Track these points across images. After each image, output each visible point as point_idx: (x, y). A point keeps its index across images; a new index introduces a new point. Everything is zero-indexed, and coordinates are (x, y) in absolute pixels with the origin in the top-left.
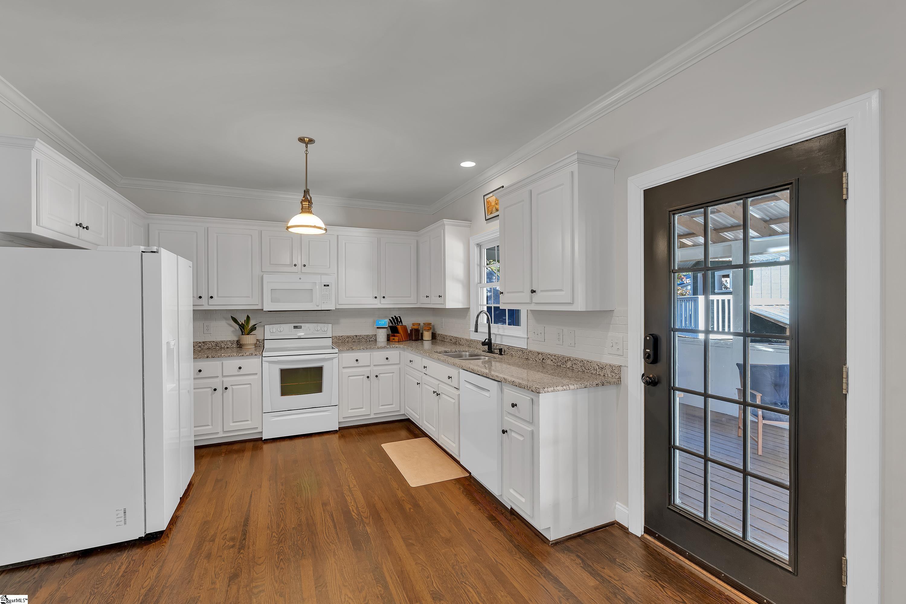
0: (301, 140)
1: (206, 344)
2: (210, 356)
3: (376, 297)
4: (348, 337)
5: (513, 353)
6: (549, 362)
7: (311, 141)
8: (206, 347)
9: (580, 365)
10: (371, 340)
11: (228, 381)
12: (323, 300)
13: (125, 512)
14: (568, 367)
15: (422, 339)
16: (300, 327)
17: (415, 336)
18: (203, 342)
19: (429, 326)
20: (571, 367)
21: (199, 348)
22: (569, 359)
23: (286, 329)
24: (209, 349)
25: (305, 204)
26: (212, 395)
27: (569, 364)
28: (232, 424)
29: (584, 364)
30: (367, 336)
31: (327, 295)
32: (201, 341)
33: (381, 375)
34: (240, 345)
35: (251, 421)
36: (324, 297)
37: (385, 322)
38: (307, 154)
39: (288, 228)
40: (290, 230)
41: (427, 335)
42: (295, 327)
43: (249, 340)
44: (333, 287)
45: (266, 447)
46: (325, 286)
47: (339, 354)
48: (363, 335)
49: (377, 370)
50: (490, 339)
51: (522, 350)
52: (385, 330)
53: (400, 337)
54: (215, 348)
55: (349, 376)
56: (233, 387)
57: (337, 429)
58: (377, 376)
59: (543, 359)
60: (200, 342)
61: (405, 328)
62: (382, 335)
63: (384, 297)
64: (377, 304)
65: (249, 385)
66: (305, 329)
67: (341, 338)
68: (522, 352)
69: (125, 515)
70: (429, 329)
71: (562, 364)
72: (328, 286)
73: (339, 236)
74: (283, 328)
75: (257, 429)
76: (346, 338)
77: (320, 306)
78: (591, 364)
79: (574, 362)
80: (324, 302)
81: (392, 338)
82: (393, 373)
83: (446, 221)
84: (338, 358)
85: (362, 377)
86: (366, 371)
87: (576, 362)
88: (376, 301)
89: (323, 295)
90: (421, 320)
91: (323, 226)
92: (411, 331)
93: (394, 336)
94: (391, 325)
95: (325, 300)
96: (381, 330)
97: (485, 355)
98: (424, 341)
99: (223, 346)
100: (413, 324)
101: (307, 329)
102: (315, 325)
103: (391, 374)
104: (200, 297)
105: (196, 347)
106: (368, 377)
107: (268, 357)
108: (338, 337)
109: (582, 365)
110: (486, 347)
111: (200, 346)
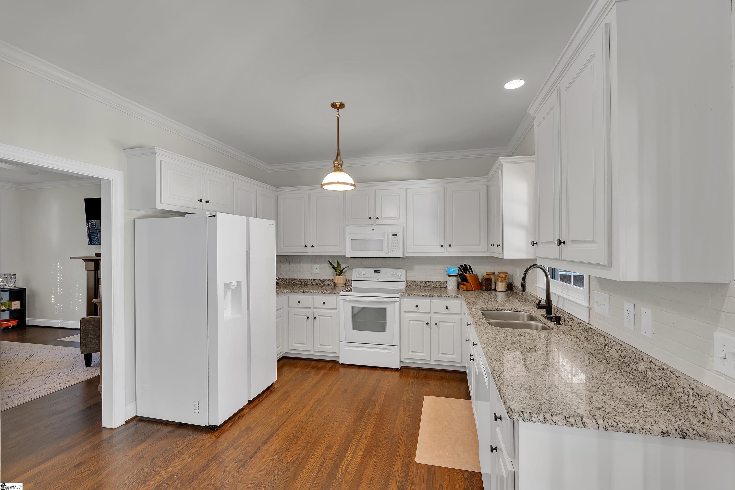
0: (334, 106)
1: (315, 281)
2: (305, 292)
3: (442, 246)
4: (421, 282)
5: (573, 325)
6: (613, 352)
7: (342, 106)
8: (315, 283)
9: (659, 374)
10: (442, 286)
11: (317, 312)
12: (392, 248)
13: (198, 404)
14: (640, 370)
15: (495, 289)
16: (379, 272)
17: (486, 286)
18: (314, 280)
19: (504, 276)
20: (644, 372)
21: (311, 284)
22: (640, 357)
23: (368, 273)
24: (317, 285)
25: (336, 163)
26: (306, 321)
27: (641, 367)
28: (319, 346)
29: (665, 374)
30: (439, 282)
31: (395, 244)
32: (312, 278)
33: (441, 323)
34: (334, 285)
35: (332, 346)
36: (393, 246)
37: (455, 270)
38: (338, 118)
39: (322, 185)
40: (324, 187)
41: (501, 286)
42: (375, 271)
43: (340, 280)
44: (400, 236)
45: (342, 370)
46: (393, 235)
47: (402, 299)
48: (435, 281)
49: (436, 318)
50: (549, 301)
51: (581, 323)
52: (455, 278)
53: (469, 286)
54: (321, 285)
55: (410, 320)
56: (320, 317)
57: (399, 368)
58: (436, 324)
59: (606, 345)
60: (311, 280)
61: (476, 277)
62: (452, 283)
63: (450, 246)
64: (444, 252)
65: (331, 317)
66: (383, 273)
67: (414, 283)
68: (582, 326)
69: (198, 406)
70: (502, 280)
71: (631, 362)
72: (396, 235)
73: (407, 189)
74: (366, 272)
75: (336, 354)
76: (418, 283)
77: (389, 254)
78: (679, 379)
79: (649, 366)
80: (392, 250)
81: (461, 286)
82: (454, 322)
83: (502, 159)
84: (399, 302)
85: (423, 322)
86: (426, 318)
87: (651, 367)
88: (442, 249)
89: (392, 244)
90: (497, 269)
91: (352, 182)
92: (482, 279)
93: (464, 285)
94: (461, 273)
95: (394, 248)
96: (450, 278)
97: (542, 320)
98: (497, 292)
99: (325, 283)
100: (486, 273)
101: (386, 273)
102: (391, 270)
103: (452, 324)
104: (306, 246)
105: (309, 283)
106: (427, 324)
107: (343, 296)
108: (411, 281)
109: (662, 375)
110: (544, 311)
111: (312, 282)
